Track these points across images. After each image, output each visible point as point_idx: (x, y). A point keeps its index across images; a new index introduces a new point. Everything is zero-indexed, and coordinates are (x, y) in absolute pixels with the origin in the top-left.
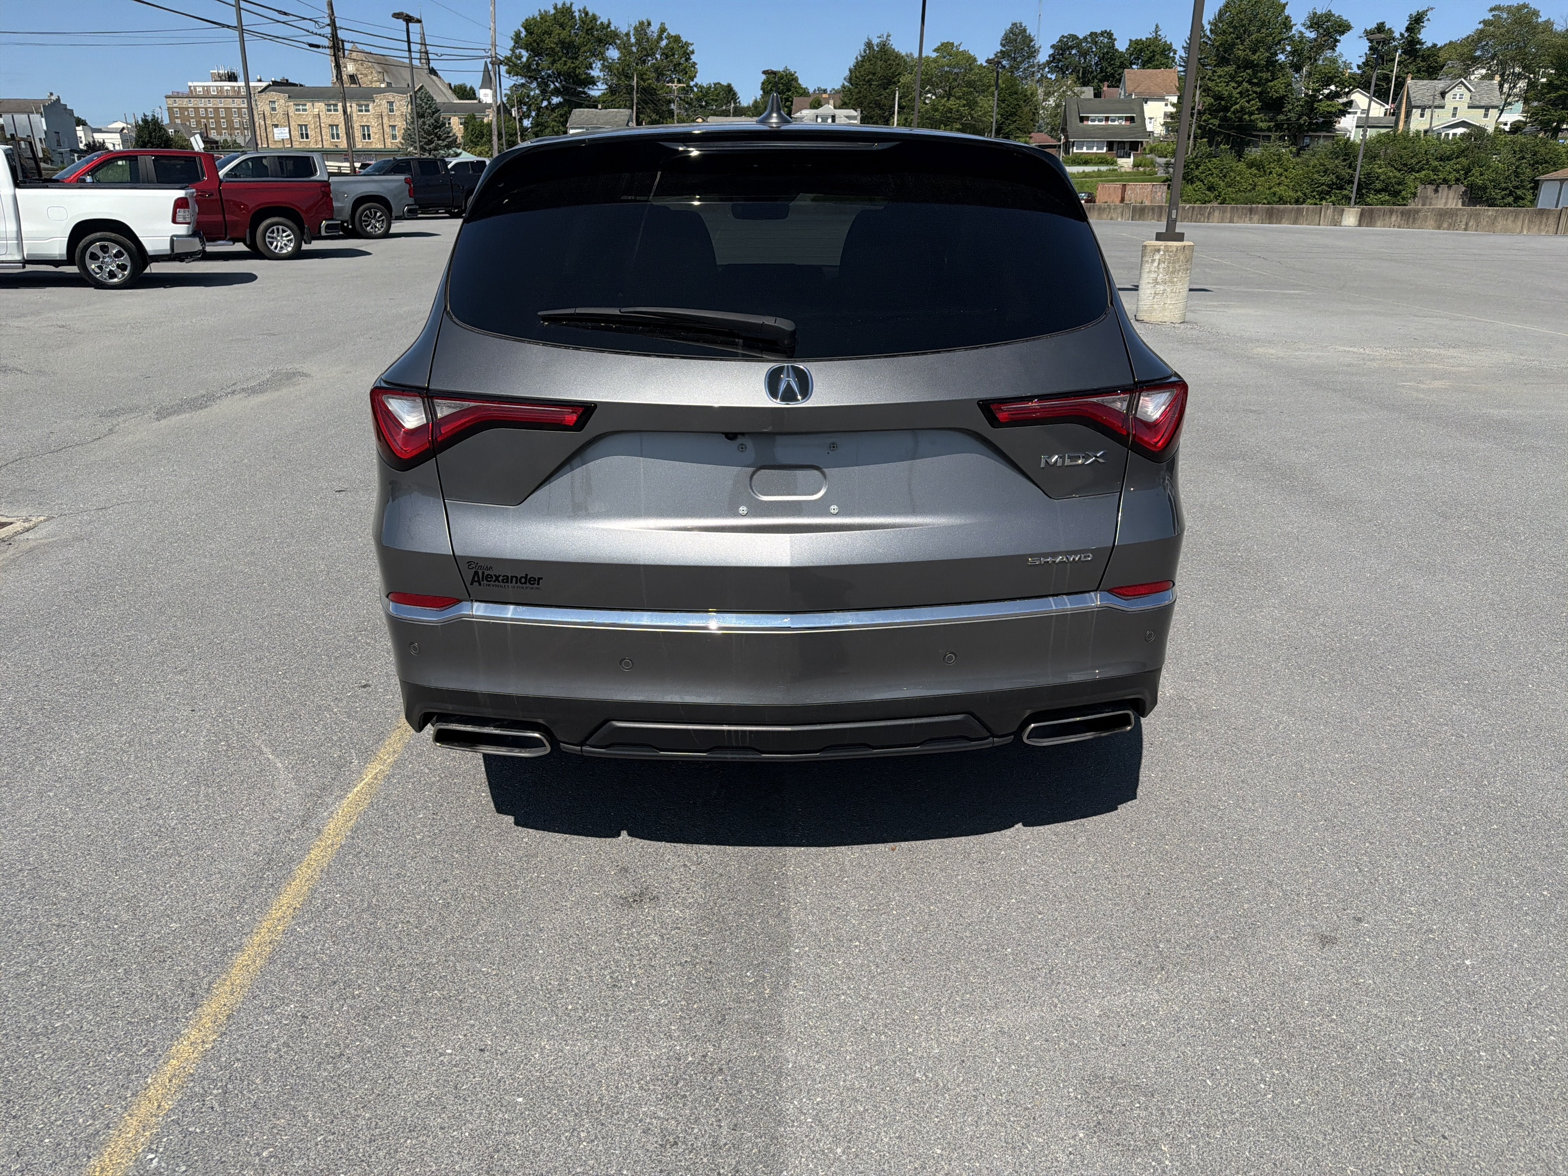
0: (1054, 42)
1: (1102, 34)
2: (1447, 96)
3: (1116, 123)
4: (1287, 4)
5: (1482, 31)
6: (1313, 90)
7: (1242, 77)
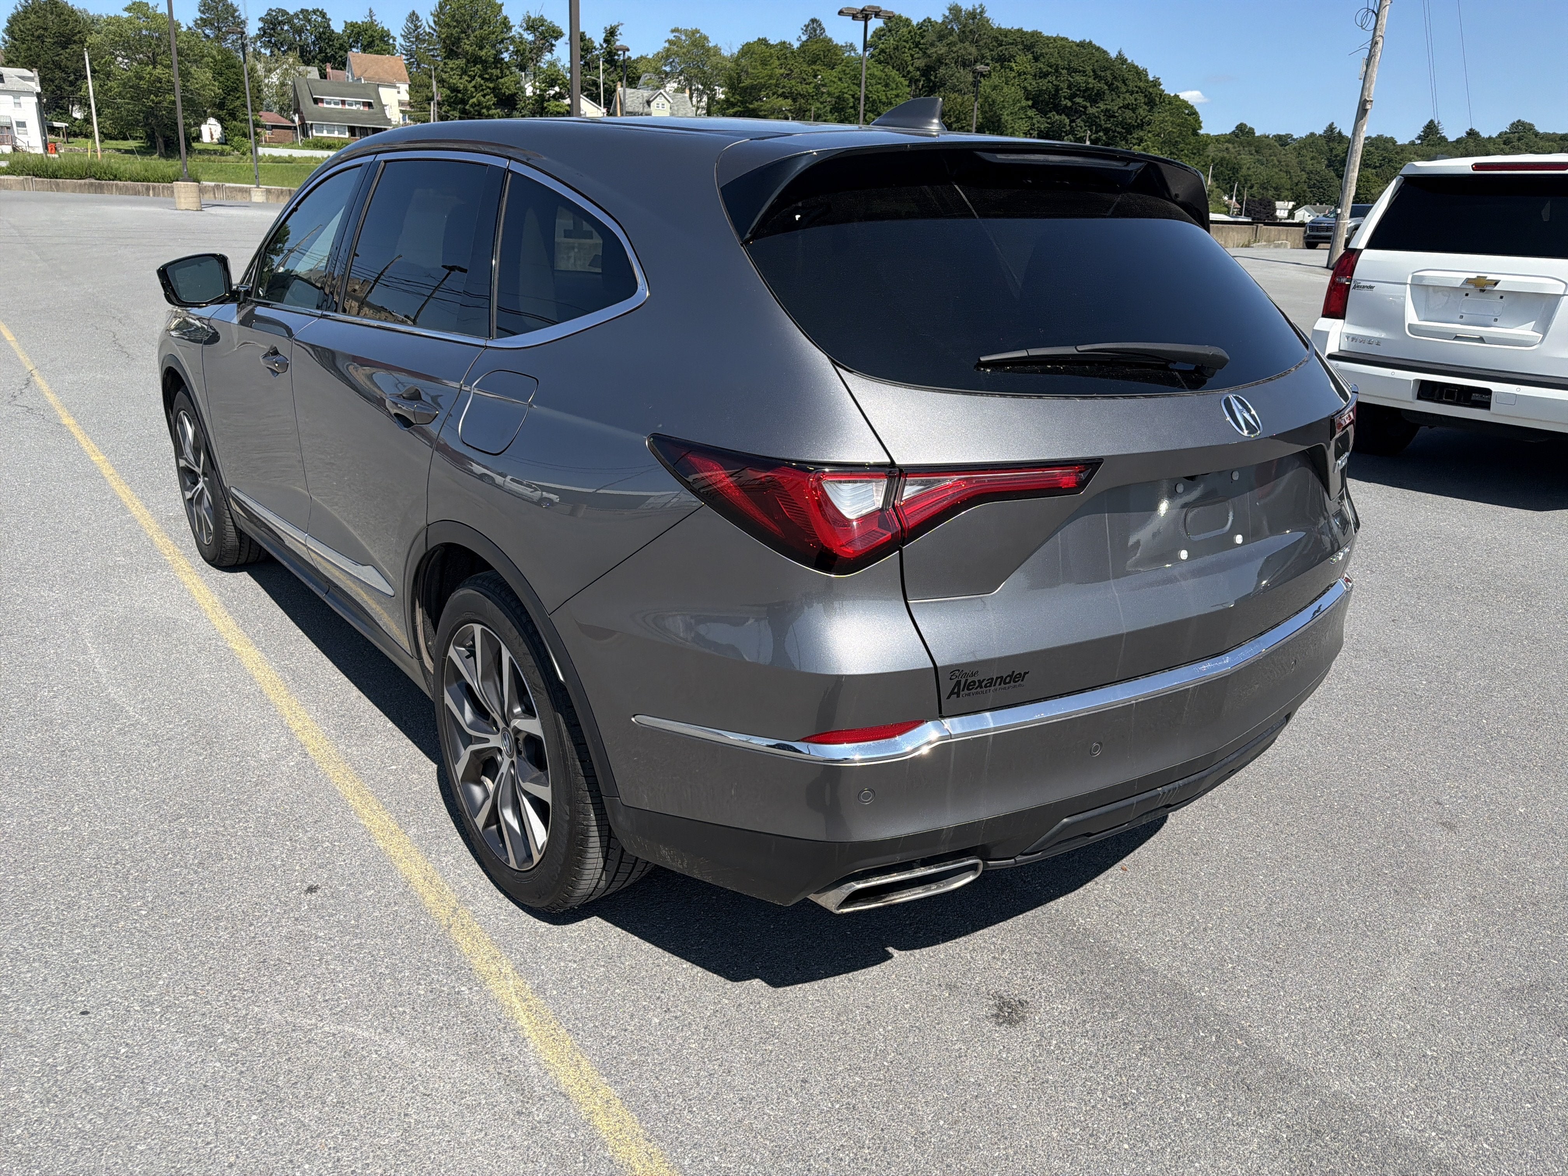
0: (263, 14)
1: (315, 12)
2: (652, 104)
3: (354, 108)
4: (502, 5)
5: (668, 50)
6: (541, 90)
7: (474, 71)
